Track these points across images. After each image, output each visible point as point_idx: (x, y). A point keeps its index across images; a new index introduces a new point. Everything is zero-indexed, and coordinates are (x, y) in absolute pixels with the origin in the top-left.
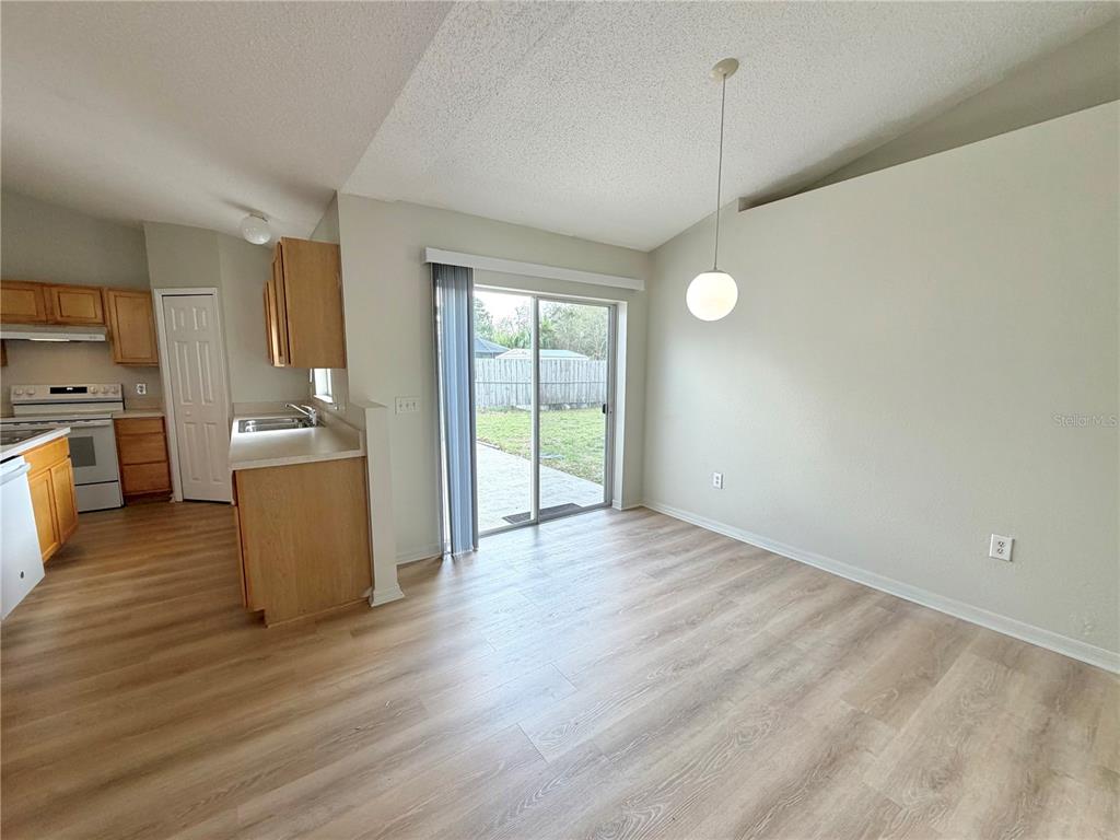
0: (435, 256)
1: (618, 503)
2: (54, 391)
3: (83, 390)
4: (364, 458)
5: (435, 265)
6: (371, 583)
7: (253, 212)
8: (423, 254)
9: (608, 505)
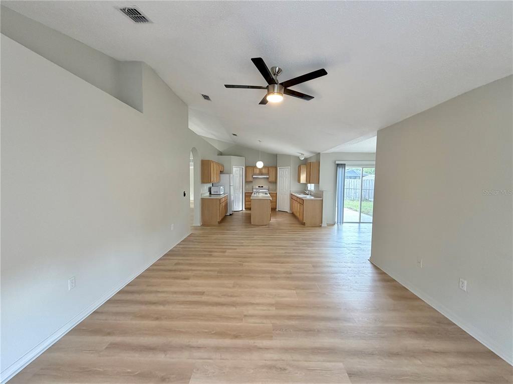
0: (337, 162)
2: (259, 187)
3: (262, 187)
4: (322, 200)
5: (338, 164)
6: (322, 223)
7: (302, 154)
8: (335, 162)
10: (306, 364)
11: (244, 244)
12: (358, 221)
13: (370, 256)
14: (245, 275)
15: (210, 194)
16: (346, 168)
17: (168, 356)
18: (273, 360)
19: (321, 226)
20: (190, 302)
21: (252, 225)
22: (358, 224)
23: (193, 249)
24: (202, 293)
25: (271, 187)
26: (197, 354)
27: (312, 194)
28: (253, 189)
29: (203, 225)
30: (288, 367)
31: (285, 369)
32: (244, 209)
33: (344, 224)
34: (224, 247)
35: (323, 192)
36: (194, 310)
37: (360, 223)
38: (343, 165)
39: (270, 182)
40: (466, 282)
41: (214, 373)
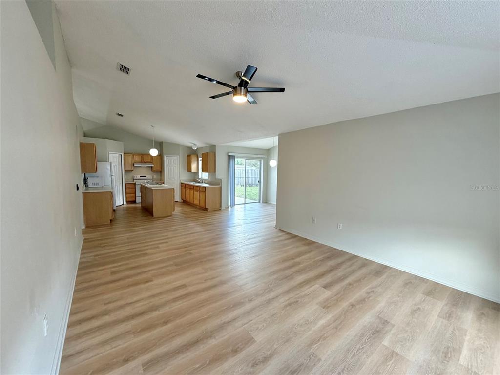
0: (230, 154)
1: (261, 201)
2: (141, 177)
3: (145, 177)
4: (221, 187)
5: (230, 156)
6: (221, 207)
7: (194, 144)
8: (228, 153)
9: (259, 202)
10: (304, 293)
11: (169, 236)
12: (244, 203)
13: (275, 224)
14: (205, 260)
15: (87, 187)
16: (236, 160)
17: (217, 338)
18: (286, 301)
19: (220, 210)
20: (181, 296)
21: (155, 218)
22: (243, 205)
23: (112, 254)
24: (184, 286)
25: (155, 177)
26: (238, 324)
27: (206, 182)
28: (133, 179)
29: (86, 227)
30: (298, 300)
31: (297, 301)
32: (125, 203)
33: (235, 206)
34: (151, 243)
35: (221, 180)
36: (195, 300)
37: (245, 203)
38: (234, 157)
39: (155, 172)
40: (341, 225)
41: (263, 326)
